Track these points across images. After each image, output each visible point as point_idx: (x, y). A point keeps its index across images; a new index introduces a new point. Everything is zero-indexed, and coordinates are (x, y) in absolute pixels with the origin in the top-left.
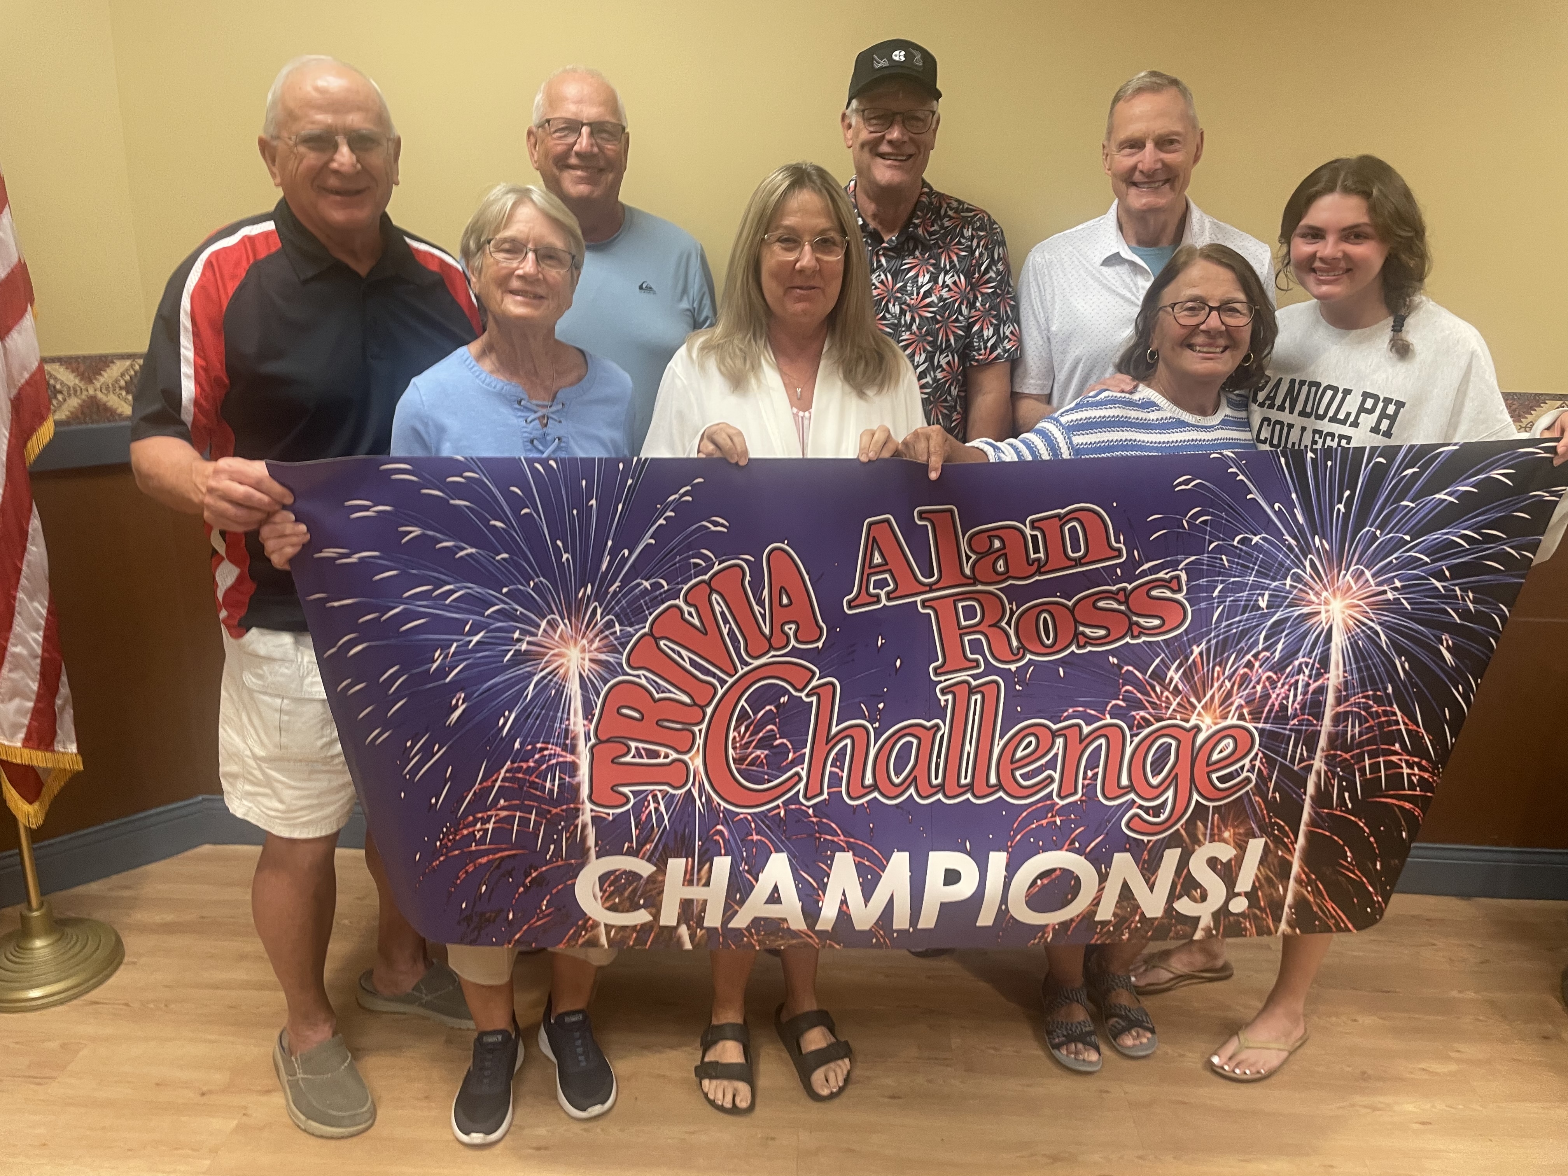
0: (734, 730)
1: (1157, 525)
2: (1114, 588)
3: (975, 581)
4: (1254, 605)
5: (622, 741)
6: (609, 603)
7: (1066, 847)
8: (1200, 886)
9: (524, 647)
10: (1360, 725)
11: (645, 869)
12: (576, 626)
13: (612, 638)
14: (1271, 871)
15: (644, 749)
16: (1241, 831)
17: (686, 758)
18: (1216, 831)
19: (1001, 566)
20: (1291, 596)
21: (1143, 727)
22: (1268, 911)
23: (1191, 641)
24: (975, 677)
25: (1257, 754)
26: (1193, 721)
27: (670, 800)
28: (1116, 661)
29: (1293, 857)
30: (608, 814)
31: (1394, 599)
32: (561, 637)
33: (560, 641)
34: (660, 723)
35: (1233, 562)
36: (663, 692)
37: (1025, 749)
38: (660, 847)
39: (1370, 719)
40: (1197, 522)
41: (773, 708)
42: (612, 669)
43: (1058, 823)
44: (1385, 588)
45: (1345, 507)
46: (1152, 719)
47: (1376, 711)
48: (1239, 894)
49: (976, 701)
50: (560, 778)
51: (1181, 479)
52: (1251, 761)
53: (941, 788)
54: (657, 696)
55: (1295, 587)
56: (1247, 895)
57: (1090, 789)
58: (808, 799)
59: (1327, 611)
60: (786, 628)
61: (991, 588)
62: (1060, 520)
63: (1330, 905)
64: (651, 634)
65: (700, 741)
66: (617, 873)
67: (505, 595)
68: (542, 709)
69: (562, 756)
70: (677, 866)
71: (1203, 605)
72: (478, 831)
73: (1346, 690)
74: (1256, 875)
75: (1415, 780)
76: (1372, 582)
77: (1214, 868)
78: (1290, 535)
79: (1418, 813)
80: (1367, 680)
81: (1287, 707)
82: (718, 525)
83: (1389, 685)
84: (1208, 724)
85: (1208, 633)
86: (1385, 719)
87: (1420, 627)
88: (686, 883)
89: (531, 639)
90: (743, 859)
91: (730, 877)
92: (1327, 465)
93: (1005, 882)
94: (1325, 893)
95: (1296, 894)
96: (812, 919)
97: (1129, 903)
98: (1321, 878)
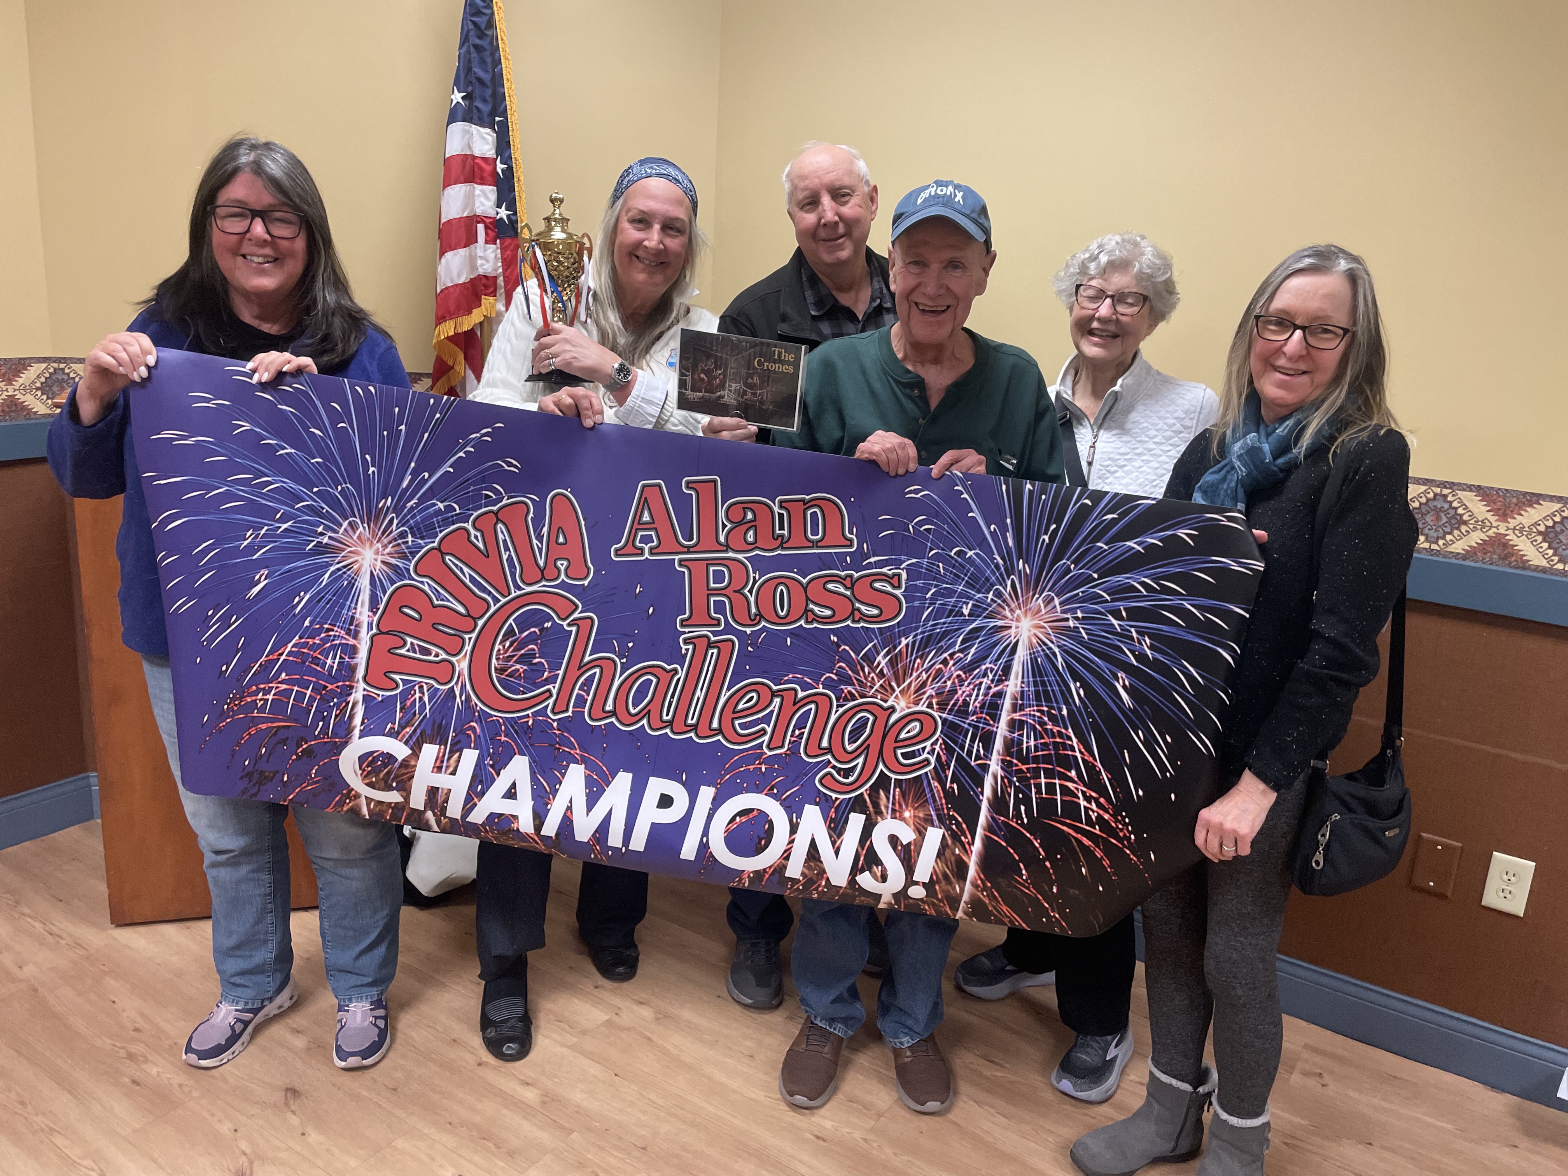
0: (500, 644)
1: (886, 525)
2: (843, 574)
3: (727, 547)
4: (958, 611)
5: (400, 635)
6: (405, 516)
7: (765, 792)
8: (882, 864)
9: (325, 540)
10: (1035, 740)
11: (400, 751)
12: (374, 531)
13: (403, 546)
14: (948, 868)
15: (419, 646)
16: (921, 815)
17: (454, 659)
18: (897, 807)
19: (750, 536)
20: (990, 609)
21: (849, 701)
22: (945, 901)
23: (901, 634)
24: (715, 634)
25: (937, 740)
26: (890, 703)
27: (434, 692)
28: (836, 640)
29: (969, 858)
30: (378, 695)
31: (1074, 627)
32: (359, 538)
33: (357, 541)
34: (436, 626)
35: (948, 571)
36: (442, 600)
37: (746, 702)
38: (419, 732)
39: (1045, 736)
40: (922, 529)
41: (536, 630)
42: (400, 573)
43: (763, 770)
44: (1069, 616)
45: (1049, 539)
46: (857, 695)
47: (1051, 730)
48: (916, 883)
49: (713, 653)
50: (341, 658)
51: (912, 488)
52: (932, 744)
53: (670, 723)
54: (436, 602)
55: (995, 602)
56: (924, 885)
57: (795, 745)
58: (555, 714)
59: (1017, 627)
60: (559, 563)
61: (740, 556)
62: (805, 504)
63: (1004, 907)
64: (439, 549)
65: (468, 648)
66: (375, 754)
67: (314, 493)
68: (333, 596)
69: (345, 639)
70: (430, 751)
71: (917, 603)
72: (260, 700)
73: (1022, 699)
74: (934, 868)
75: (1094, 816)
76: (1059, 609)
77: (895, 848)
78: (999, 555)
79: (1099, 854)
80: (1042, 695)
81: (969, 704)
82: (511, 466)
83: (1064, 707)
84: (901, 706)
85: (917, 628)
86: (1061, 740)
87: (1096, 659)
88: (435, 770)
89: (333, 535)
90: (489, 755)
91: (475, 770)
92: (1040, 498)
93: (709, 813)
94: (1000, 899)
95: (973, 895)
96: (539, 823)
97: (816, 864)
98: (996, 886)
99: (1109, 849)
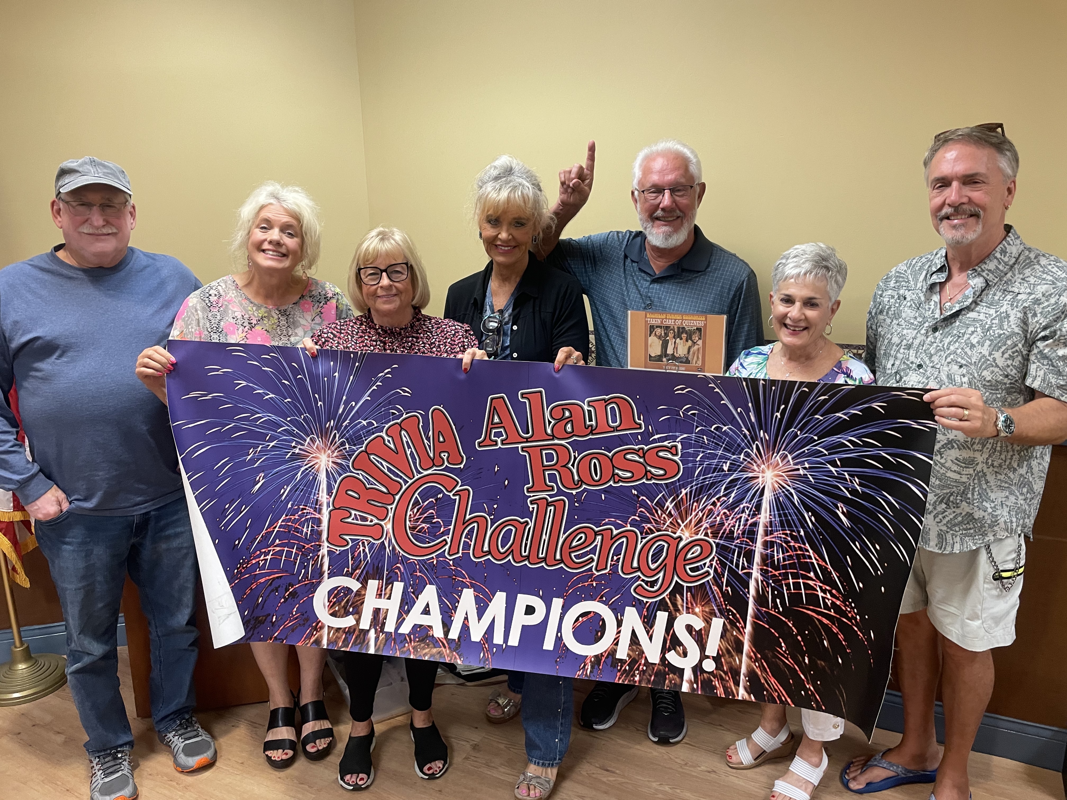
0: (411, 510)
1: (664, 413)
2: (637, 447)
3: (553, 437)
4: (720, 469)
5: (347, 509)
6: (343, 432)
7: (597, 600)
8: (682, 645)
9: (297, 451)
10: (783, 553)
11: (355, 585)
12: (325, 443)
13: (344, 451)
14: (729, 645)
15: (359, 515)
16: (707, 610)
17: (382, 523)
18: (690, 606)
19: (569, 428)
20: (743, 465)
21: (649, 534)
22: (729, 674)
23: (681, 487)
24: (551, 496)
25: (714, 558)
26: (678, 534)
27: (372, 546)
28: (636, 493)
29: (744, 637)
30: (337, 550)
31: (804, 475)
32: (317, 448)
33: (316, 450)
34: (369, 501)
35: (710, 441)
36: (371, 484)
37: (577, 541)
38: (364, 572)
39: (790, 550)
40: (689, 414)
41: (433, 500)
42: (344, 468)
43: (595, 585)
44: (799, 467)
45: (781, 415)
46: (654, 530)
47: (794, 546)
48: (708, 657)
49: (551, 510)
50: (312, 527)
51: (679, 387)
52: (710, 561)
53: (528, 557)
54: (368, 486)
55: (746, 460)
56: (714, 658)
57: (615, 567)
58: (450, 555)
59: (763, 477)
60: (442, 455)
61: (563, 442)
62: (605, 402)
63: (773, 680)
64: (366, 451)
65: (391, 515)
66: (339, 589)
67: (288, 421)
68: (305, 487)
69: (314, 514)
70: (373, 584)
71: (690, 465)
72: (262, 560)
73: (771, 526)
74: (719, 645)
75: (829, 603)
76: (791, 462)
77: (690, 633)
78: (746, 428)
79: (835, 630)
80: (785, 523)
81: (733, 532)
82: (406, 392)
83: (801, 530)
84: (686, 536)
85: (692, 482)
86: (801, 553)
87: (821, 495)
88: (377, 596)
89: (301, 447)
90: (410, 585)
91: (402, 595)
92: (772, 389)
93: (561, 616)
94: (768, 670)
95: (748, 666)
96: (447, 631)
97: (637, 648)
98: (764, 657)
99: (842, 627)
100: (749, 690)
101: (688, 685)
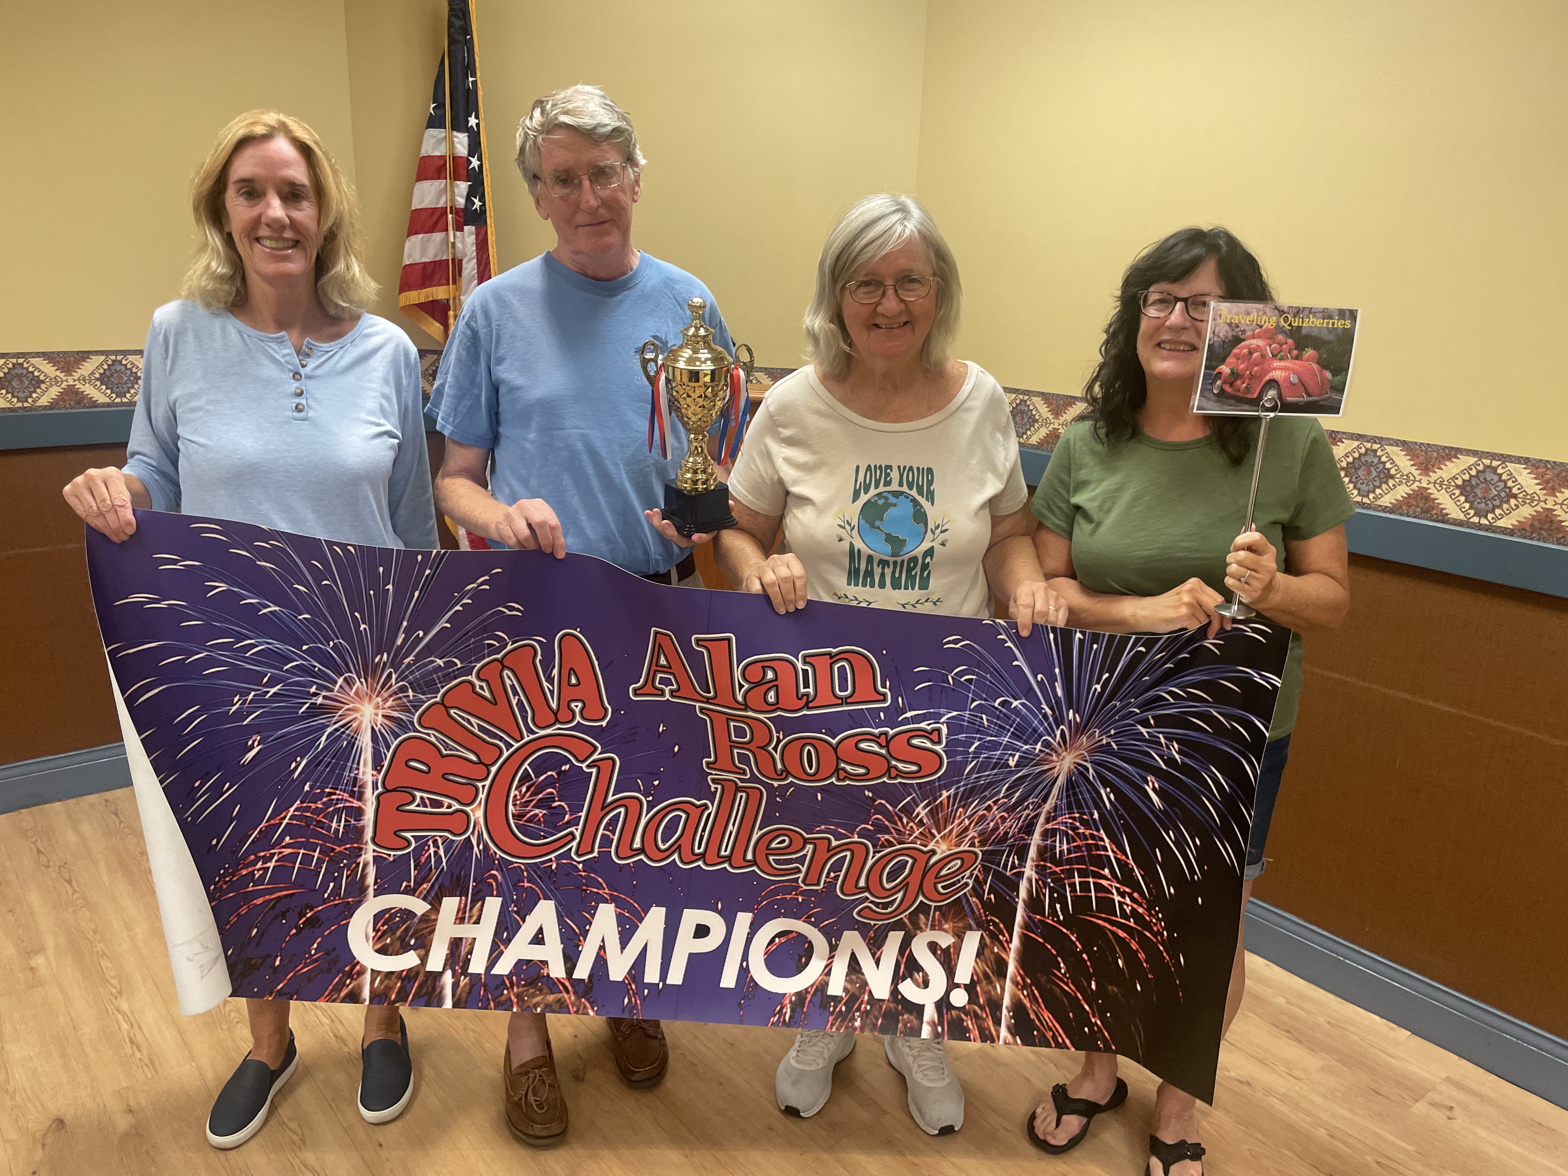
0: (516, 789)
1: (923, 678)
2: (876, 731)
3: (746, 707)
4: (1004, 763)
5: (408, 791)
6: (404, 671)
7: (803, 919)
8: (922, 970)
9: (320, 700)
10: (1068, 843)
11: (419, 906)
12: (372, 685)
13: (405, 700)
14: (988, 967)
15: (428, 798)
16: (960, 925)
17: (468, 809)
18: (937, 923)
19: (771, 697)
20: (1038, 758)
21: (886, 847)
22: (987, 1009)
23: (942, 787)
24: (742, 780)
25: (976, 867)
26: (930, 847)
27: (449, 845)
28: (871, 795)
29: (1008, 955)
30: (390, 855)
31: (1107, 743)
32: (356, 693)
33: (355, 697)
34: (446, 776)
35: (992, 722)
36: (451, 750)
37: (778, 843)
38: (437, 887)
39: (1078, 840)
40: (962, 680)
41: (554, 773)
42: (403, 726)
43: (800, 900)
44: (1104, 737)
45: (1102, 687)
46: (895, 842)
47: (1083, 833)
48: (958, 986)
49: (739, 797)
50: (346, 821)
51: (951, 638)
52: (971, 871)
53: (703, 856)
54: (445, 752)
55: (1043, 752)
56: (966, 987)
57: (830, 884)
58: (579, 856)
59: (1061, 764)
60: (573, 705)
61: (761, 716)
62: (831, 658)
63: (1046, 1015)
64: (442, 703)
65: (482, 796)
66: (393, 912)
67: (305, 652)
68: (333, 759)
69: (349, 802)
70: (450, 905)
71: (959, 758)
72: (259, 870)
73: (1055, 812)
74: (974, 968)
75: (1128, 910)
76: (1097, 736)
77: (934, 953)
78: (1047, 705)
79: (1134, 946)
80: (1074, 804)
81: (1008, 833)
82: (515, 609)
83: (1095, 812)
84: (942, 849)
85: (959, 781)
86: (1093, 842)
87: (1125, 765)
88: (458, 921)
89: (327, 694)
90: (513, 901)
91: (499, 916)
92: (1092, 648)
93: (748, 938)
94: (1040, 1000)
95: (1014, 996)
96: (571, 966)
97: (858, 978)
98: (1036, 983)
99: (1144, 942)
100: (1013, 1031)
101: (930, 1028)
